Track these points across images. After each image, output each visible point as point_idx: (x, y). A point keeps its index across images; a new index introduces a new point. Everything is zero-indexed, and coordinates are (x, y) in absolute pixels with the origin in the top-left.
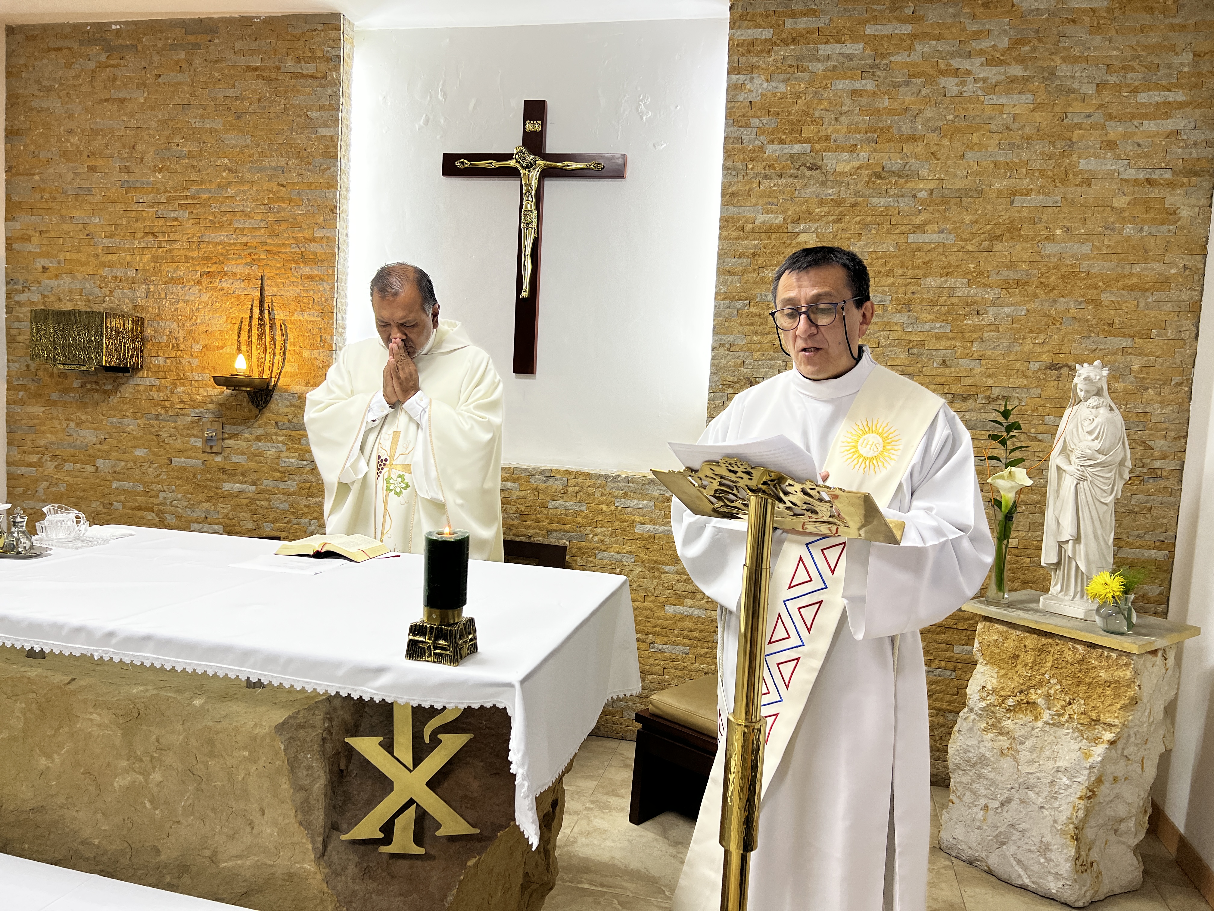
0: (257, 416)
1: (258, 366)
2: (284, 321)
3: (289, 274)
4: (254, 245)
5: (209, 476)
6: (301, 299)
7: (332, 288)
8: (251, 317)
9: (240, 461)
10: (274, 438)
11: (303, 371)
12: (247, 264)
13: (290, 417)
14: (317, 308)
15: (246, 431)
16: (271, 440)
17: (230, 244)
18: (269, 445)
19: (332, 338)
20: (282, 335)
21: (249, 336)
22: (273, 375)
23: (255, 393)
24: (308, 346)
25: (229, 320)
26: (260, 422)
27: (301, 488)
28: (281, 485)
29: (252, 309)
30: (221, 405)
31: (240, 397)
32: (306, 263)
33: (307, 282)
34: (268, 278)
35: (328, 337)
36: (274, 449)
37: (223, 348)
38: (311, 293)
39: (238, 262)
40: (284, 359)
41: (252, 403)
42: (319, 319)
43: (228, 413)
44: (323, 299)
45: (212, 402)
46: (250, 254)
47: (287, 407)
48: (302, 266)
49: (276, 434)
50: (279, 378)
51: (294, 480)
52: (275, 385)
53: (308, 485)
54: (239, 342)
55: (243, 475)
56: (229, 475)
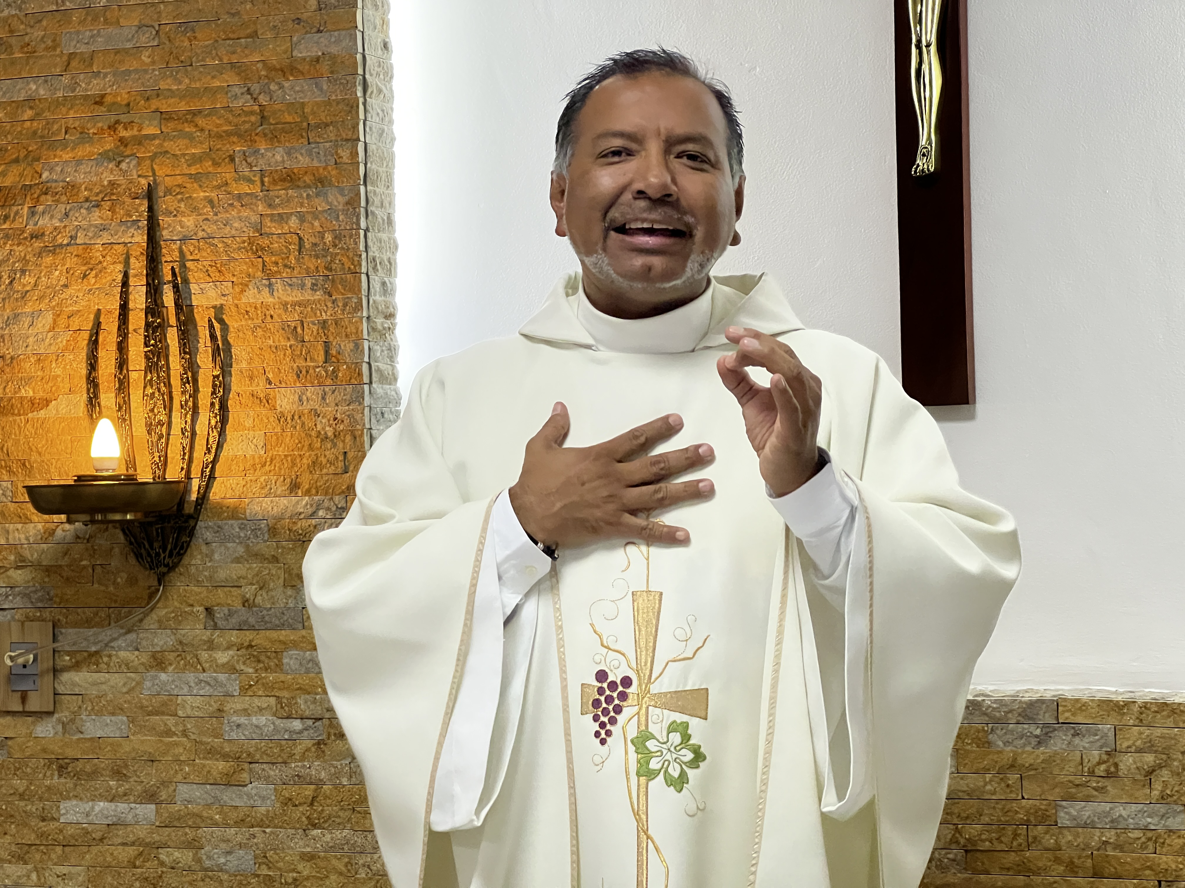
0: (151, 596)
1: (152, 447)
2: (219, 310)
3: (227, 173)
4: (123, 98)
5: (19, 784)
6: (264, 242)
7: (353, 202)
8: (124, 308)
9: (108, 732)
10: (204, 655)
11: (281, 451)
12: (106, 156)
13: (249, 591)
14: (311, 263)
15: (121, 642)
16: (197, 666)
17: (57, 104)
18: (191, 677)
19: (358, 347)
20: (216, 351)
21: (122, 363)
22: (195, 472)
23: (144, 526)
24: (292, 377)
25: (62, 321)
26: (161, 612)
27: (288, 801)
28: (230, 797)
29: (125, 284)
30: (48, 570)
31: (102, 542)
32: (273, 138)
33: (280, 192)
34: (168, 191)
35: (347, 347)
36: (207, 690)
37: (48, 402)
38: (294, 222)
39: (80, 153)
40: (224, 421)
41: (138, 556)
42: (319, 295)
43: (69, 591)
44: (329, 238)
45: (21, 564)
46: (113, 128)
47: (238, 560)
48: (262, 147)
49: (211, 646)
50: (212, 478)
51: (268, 780)
52: (203, 498)
53: (309, 791)
54: (92, 383)
55: (119, 774)
56: (77, 775)
